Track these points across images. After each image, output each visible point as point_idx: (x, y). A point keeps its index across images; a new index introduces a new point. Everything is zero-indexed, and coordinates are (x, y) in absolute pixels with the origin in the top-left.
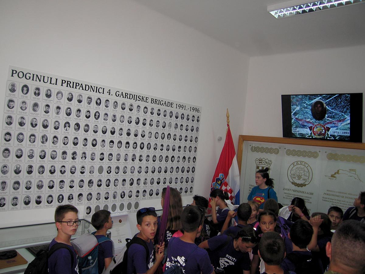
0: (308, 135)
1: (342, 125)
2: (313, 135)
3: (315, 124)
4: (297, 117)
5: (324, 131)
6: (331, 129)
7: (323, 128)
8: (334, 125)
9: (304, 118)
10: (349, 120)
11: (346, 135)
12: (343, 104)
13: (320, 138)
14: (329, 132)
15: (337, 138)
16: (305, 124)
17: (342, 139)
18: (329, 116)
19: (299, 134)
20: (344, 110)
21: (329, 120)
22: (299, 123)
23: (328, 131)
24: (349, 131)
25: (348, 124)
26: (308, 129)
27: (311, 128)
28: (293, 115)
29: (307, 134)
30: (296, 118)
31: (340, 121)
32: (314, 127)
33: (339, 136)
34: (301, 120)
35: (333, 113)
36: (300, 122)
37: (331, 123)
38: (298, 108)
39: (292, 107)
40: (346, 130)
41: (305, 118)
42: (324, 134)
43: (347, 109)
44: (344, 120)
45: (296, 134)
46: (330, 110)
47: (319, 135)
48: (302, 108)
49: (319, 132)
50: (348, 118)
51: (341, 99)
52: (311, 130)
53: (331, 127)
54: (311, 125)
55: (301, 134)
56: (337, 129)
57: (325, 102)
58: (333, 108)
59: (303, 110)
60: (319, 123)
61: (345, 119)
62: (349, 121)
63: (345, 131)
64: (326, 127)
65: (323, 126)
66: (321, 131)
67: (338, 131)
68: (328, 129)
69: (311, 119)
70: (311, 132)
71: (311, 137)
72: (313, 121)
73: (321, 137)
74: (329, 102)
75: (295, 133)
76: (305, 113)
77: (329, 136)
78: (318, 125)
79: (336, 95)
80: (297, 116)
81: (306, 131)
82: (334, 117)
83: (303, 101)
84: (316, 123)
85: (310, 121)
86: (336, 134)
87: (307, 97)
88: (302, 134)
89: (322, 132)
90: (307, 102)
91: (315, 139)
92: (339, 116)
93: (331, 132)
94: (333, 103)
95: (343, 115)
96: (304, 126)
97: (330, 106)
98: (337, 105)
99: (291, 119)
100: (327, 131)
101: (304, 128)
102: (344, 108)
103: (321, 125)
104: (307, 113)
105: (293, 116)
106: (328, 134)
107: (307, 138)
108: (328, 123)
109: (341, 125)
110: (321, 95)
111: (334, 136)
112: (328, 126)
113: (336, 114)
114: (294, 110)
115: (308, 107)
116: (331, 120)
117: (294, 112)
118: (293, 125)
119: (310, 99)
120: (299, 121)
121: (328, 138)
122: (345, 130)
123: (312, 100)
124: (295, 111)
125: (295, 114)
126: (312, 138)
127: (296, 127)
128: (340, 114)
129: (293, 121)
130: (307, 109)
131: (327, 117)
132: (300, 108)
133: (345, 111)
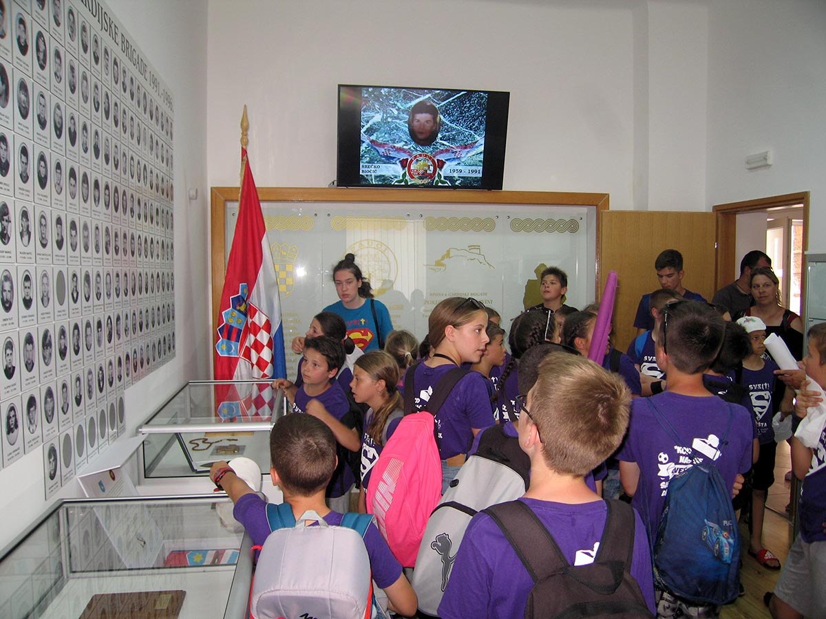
0: (396, 180)
1: (469, 155)
2: (408, 177)
3: (415, 153)
4: (373, 138)
5: (432, 168)
6: (448, 163)
7: (430, 163)
8: (453, 156)
9: (391, 140)
10: (483, 146)
11: (474, 175)
12: (473, 112)
13: (423, 184)
14: (443, 170)
15: (457, 184)
16: (393, 154)
17: (467, 184)
18: (444, 137)
19: (376, 177)
20: (474, 125)
21: (443, 144)
22: (378, 151)
23: (441, 168)
24: (482, 167)
25: (481, 153)
26: (399, 164)
27: (404, 163)
28: (365, 132)
29: (396, 177)
30: (372, 141)
31: (466, 148)
32: (412, 161)
33: (462, 177)
34: (381, 145)
35: (452, 131)
36: (381, 150)
37: (447, 151)
38: (378, 118)
39: (364, 115)
40: (476, 165)
41: (394, 141)
42: (432, 176)
43: (481, 123)
44: (472, 146)
45: (369, 178)
46: (448, 123)
47: (421, 178)
48: (387, 118)
49: (421, 172)
50: (481, 140)
51: (470, 101)
52: (404, 167)
53: (447, 160)
54: (404, 156)
55: (380, 176)
56: (459, 164)
57: (438, 106)
58: (453, 120)
59: (389, 122)
60: (423, 152)
61: (476, 143)
62: (482, 148)
63: (474, 168)
64: (438, 160)
65: (430, 158)
66: (427, 168)
67: (459, 168)
68: (441, 164)
69: (406, 142)
70: (405, 173)
71: (403, 183)
72: (409, 146)
73: (426, 181)
74: (446, 107)
75: (367, 175)
76: (393, 130)
77: (442, 179)
78: (421, 155)
79: (462, 93)
80: (375, 135)
81: (393, 171)
82: (454, 139)
83: (391, 102)
84: (417, 150)
85: (405, 147)
86: (456, 175)
87: (399, 92)
88: (384, 176)
89: (428, 172)
90: (399, 104)
91: (413, 186)
92: (465, 137)
93: (445, 171)
94: (454, 108)
95: (471, 135)
96: (389, 159)
97: (449, 114)
98: (461, 113)
99: (360, 142)
100: (438, 169)
101: (388, 163)
102: (475, 120)
103: (426, 156)
104: (397, 130)
105: (364, 137)
106: (440, 176)
107: (394, 186)
108: (442, 152)
109: (466, 156)
110: (430, 90)
111: (451, 179)
112: (442, 157)
113: (459, 133)
114: (368, 122)
115: (402, 115)
116: (448, 144)
117: (368, 125)
118: (363, 156)
119: (407, 98)
120: (377, 148)
121: (440, 184)
122: (473, 165)
123: (411, 99)
124: (370, 123)
125: (370, 131)
126: (407, 186)
127: (371, 161)
128: (467, 133)
129: (363, 147)
130: (398, 121)
131: (441, 139)
132: (383, 117)
133: (477, 127)
